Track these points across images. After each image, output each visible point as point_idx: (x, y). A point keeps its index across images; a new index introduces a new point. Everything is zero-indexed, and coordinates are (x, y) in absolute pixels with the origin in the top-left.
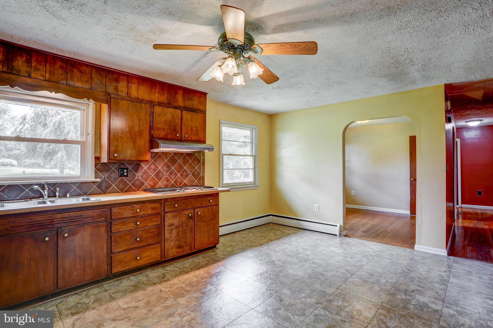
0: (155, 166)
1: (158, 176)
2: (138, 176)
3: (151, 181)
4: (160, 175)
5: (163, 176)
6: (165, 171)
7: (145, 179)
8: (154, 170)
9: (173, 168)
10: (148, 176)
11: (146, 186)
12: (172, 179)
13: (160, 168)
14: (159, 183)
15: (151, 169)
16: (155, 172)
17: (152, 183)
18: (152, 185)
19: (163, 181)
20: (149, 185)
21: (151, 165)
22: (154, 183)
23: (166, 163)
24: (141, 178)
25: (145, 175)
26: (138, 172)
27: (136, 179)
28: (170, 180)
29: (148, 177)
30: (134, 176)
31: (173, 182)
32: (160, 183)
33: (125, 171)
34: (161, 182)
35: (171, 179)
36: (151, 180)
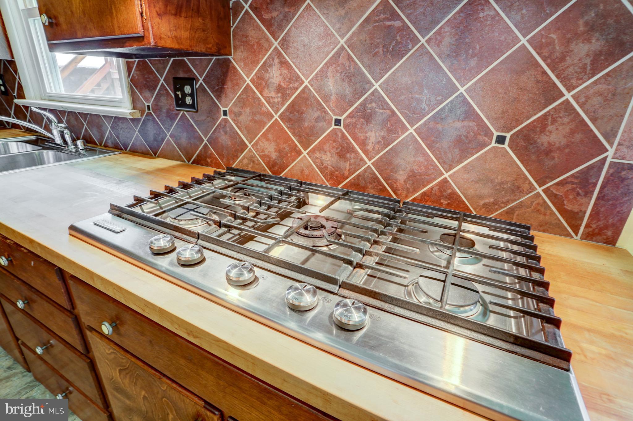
0: (285, 71)
1: (300, 120)
2: (225, 113)
3: (268, 140)
4: (311, 115)
5: (320, 125)
6: (333, 98)
7: (246, 128)
8: (280, 89)
9: (376, 86)
10: (257, 117)
11: (252, 159)
12: (370, 147)
13: (306, 83)
14: (299, 153)
15: (267, 85)
16: (284, 100)
17: (270, 149)
18: (274, 156)
19: (320, 148)
20: (262, 157)
21: (270, 66)
22: (279, 151)
23: (338, 54)
24: (234, 120)
25: (248, 110)
26: (223, 96)
27: (220, 124)
28: (356, 152)
29: (256, 121)
30: (213, 110)
31: (369, 163)
32: (305, 153)
33: (187, 89)
34: (313, 151)
35: (363, 144)
36: (270, 136)
